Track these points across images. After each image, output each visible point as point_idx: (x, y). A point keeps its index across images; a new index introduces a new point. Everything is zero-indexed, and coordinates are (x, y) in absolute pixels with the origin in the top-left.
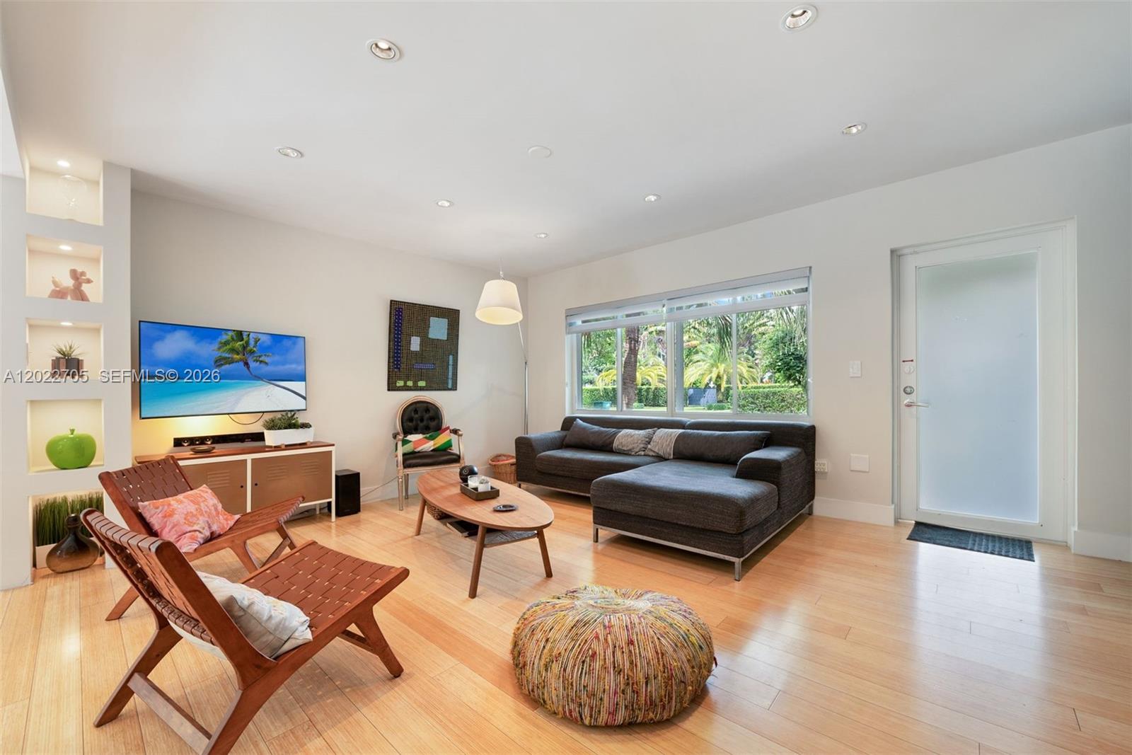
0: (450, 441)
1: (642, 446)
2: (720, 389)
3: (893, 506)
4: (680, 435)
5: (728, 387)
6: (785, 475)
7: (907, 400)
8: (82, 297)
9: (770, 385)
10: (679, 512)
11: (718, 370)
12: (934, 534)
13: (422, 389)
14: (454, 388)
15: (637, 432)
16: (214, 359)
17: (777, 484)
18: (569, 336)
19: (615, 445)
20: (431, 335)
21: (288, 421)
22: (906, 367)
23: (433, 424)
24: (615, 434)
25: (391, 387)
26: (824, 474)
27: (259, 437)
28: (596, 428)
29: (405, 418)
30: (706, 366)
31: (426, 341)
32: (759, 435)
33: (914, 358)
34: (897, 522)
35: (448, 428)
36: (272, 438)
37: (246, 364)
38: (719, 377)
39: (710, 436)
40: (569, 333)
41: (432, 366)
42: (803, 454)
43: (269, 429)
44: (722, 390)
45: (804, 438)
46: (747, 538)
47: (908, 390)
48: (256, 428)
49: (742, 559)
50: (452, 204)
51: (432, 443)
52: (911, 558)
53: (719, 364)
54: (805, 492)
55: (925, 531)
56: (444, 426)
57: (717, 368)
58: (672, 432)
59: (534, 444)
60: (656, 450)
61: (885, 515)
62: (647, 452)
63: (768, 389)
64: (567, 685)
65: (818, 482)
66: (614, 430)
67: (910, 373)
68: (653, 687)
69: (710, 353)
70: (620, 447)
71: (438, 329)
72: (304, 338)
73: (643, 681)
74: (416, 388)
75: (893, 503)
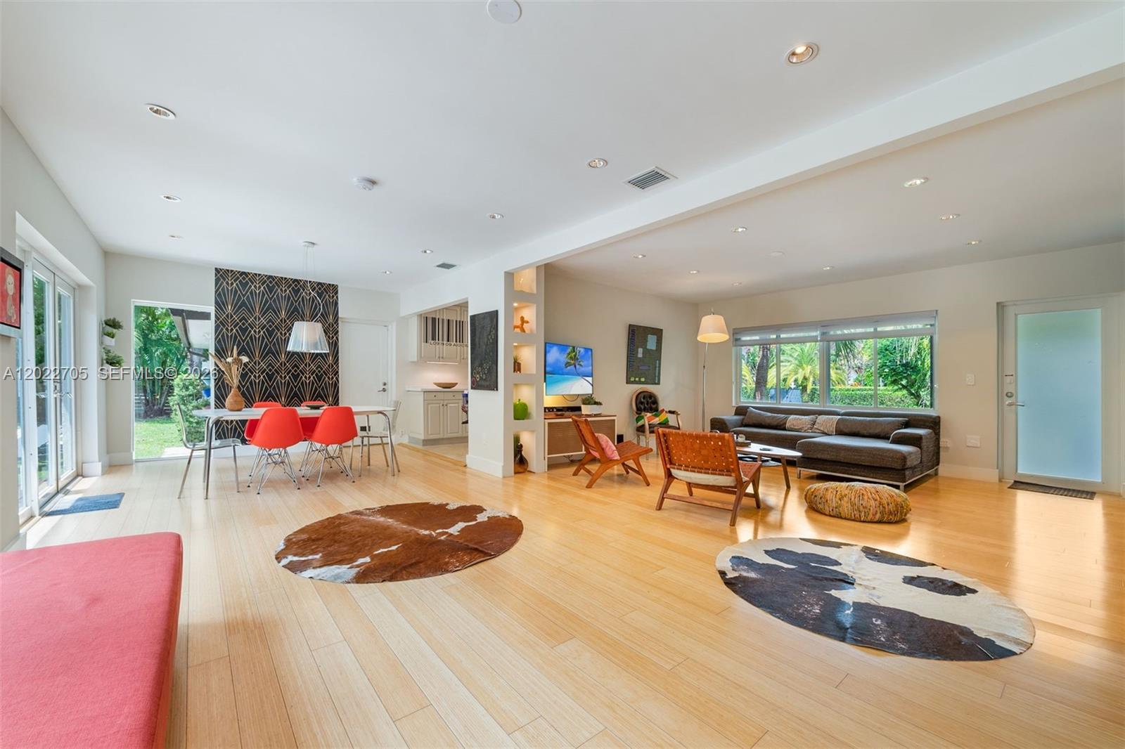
0: (667, 418)
1: (809, 426)
2: (806, 390)
3: (997, 470)
4: (839, 419)
5: (814, 389)
6: (924, 443)
7: (1008, 401)
8: (523, 330)
9: (859, 387)
10: (863, 458)
11: (804, 372)
12: (1027, 487)
13: (643, 383)
14: (659, 384)
15: (806, 417)
16: (565, 363)
17: (920, 448)
18: (735, 348)
19: (787, 425)
20: (648, 347)
21: (589, 400)
22: (1008, 379)
23: (654, 406)
24: (786, 418)
25: (628, 382)
26: (947, 448)
27: (579, 409)
28: (769, 414)
29: (638, 402)
30: (791, 367)
31: (646, 351)
32: (900, 421)
33: (1014, 374)
34: (1000, 480)
35: (663, 410)
36: (586, 410)
37: (575, 366)
38: (805, 379)
39: (863, 420)
40: (736, 346)
41: (647, 368)
42: (933, 434)
43: (584, 404)
44: (808, 391)
45: (934, 424)
46: (907, 473)
47: (1009, 394)
48: (577, 403)
49: (904, 484)
50: (698, 271)
51: (657, 419)
52: (1012, 503)
53: (804, 365)
54: (934, 458)
55: (1019, 484)
56: (660, 409)
57: (803, 369)
58: (832, 419)
59: (728, 424)
60: (822, 429)
61: (993, 475)
62: (813, 430)
63: (866, 392)
64: (853, 505)
65: (942, 454)
66: (783, 415)
67: (1010, 383)
68: (891, 506)
69: (795, 355)
70: (792, 427)
71: (651, 343)
72: (591, 350)
73: (886, 505)
74: (640, 383)
75: (997, 468)
